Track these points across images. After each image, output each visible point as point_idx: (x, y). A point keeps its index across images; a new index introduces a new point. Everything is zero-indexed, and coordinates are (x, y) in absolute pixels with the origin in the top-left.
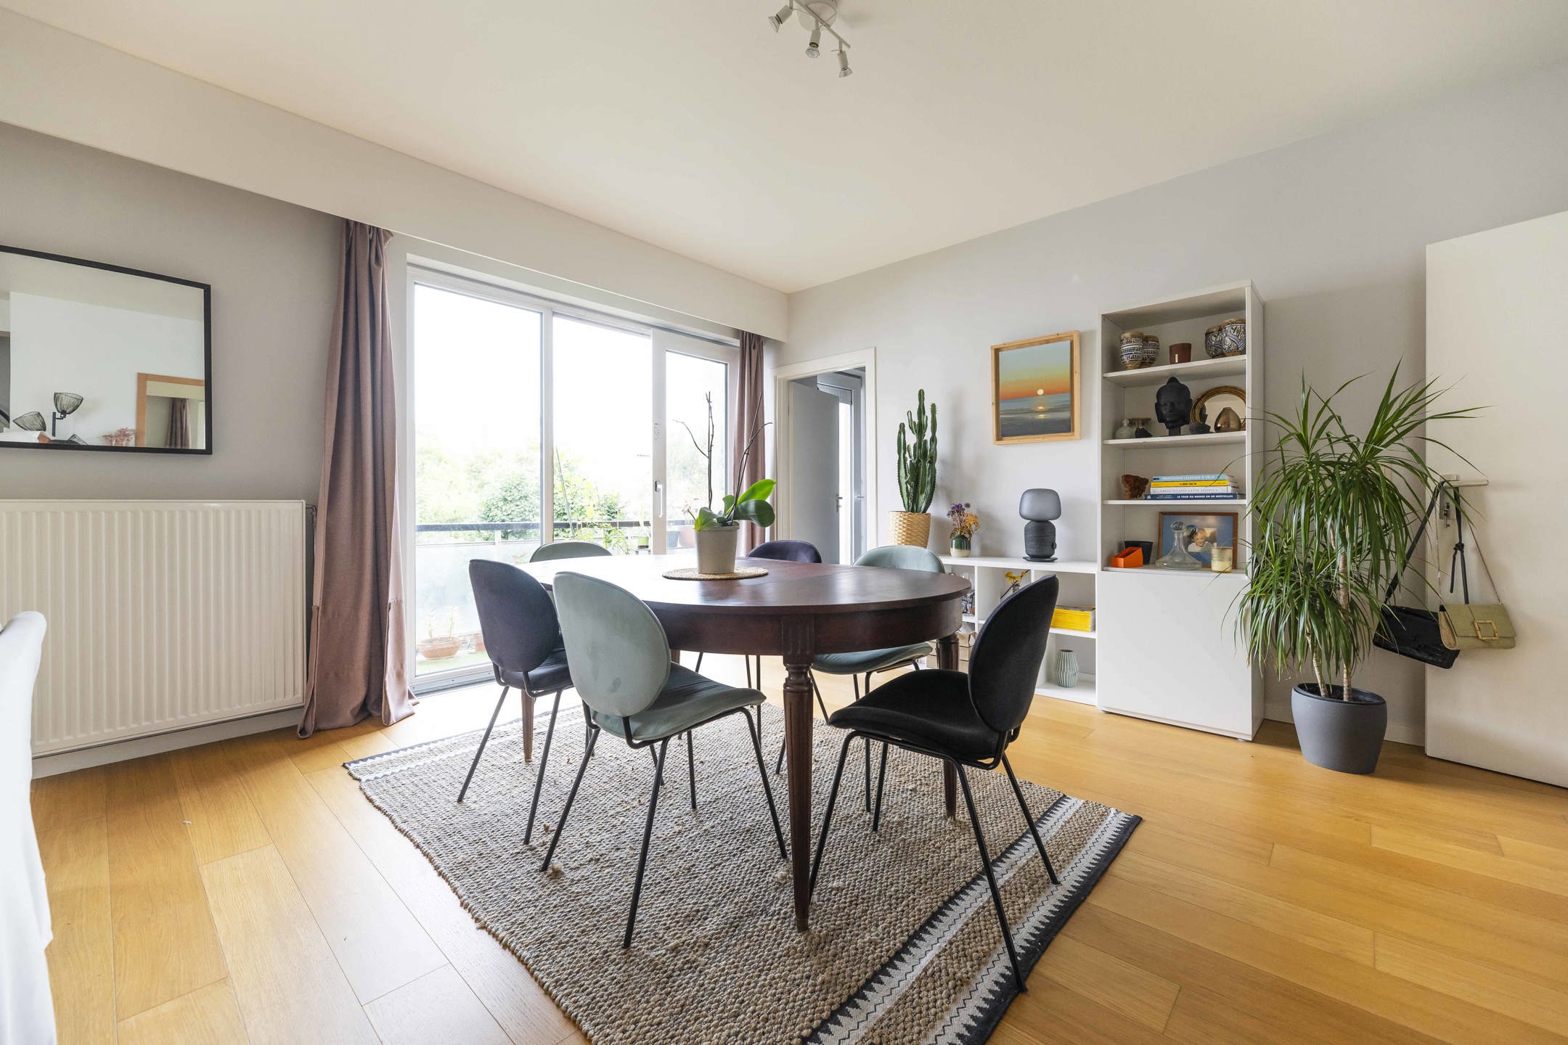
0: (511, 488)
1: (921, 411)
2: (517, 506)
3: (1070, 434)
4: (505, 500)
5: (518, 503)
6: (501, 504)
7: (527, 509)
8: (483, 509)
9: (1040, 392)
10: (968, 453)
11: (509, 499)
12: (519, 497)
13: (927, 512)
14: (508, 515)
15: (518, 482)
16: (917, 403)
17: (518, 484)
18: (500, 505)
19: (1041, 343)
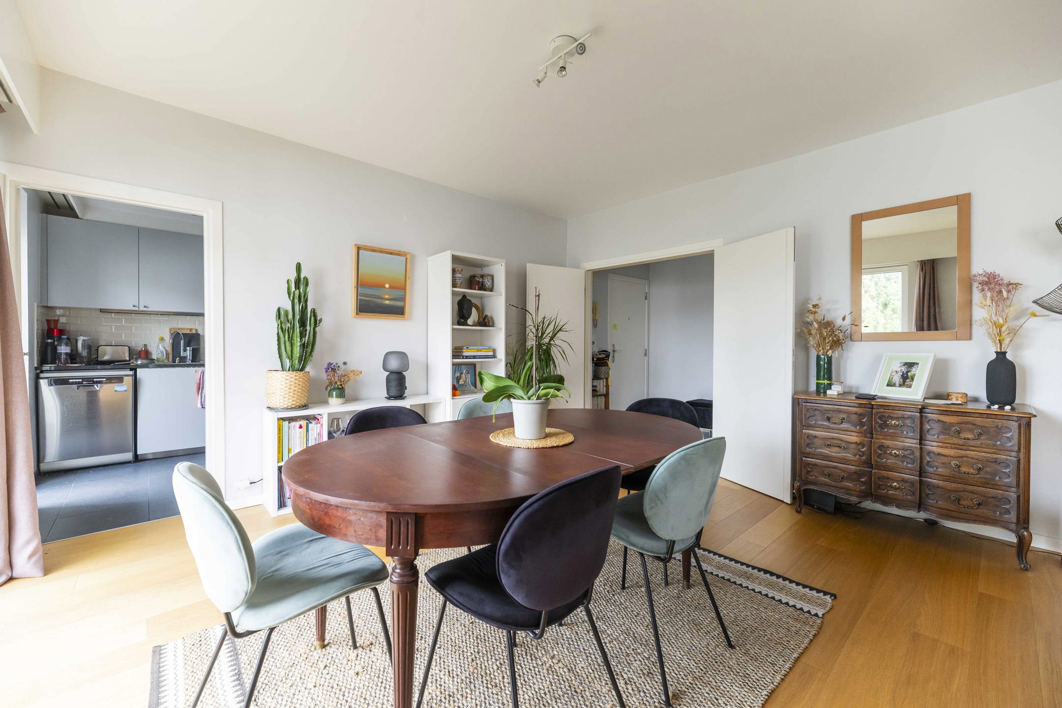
3: (402, 316)
9: (387, 286)
13: (306, 370)
16: (295, 275)
19: (387, 253)
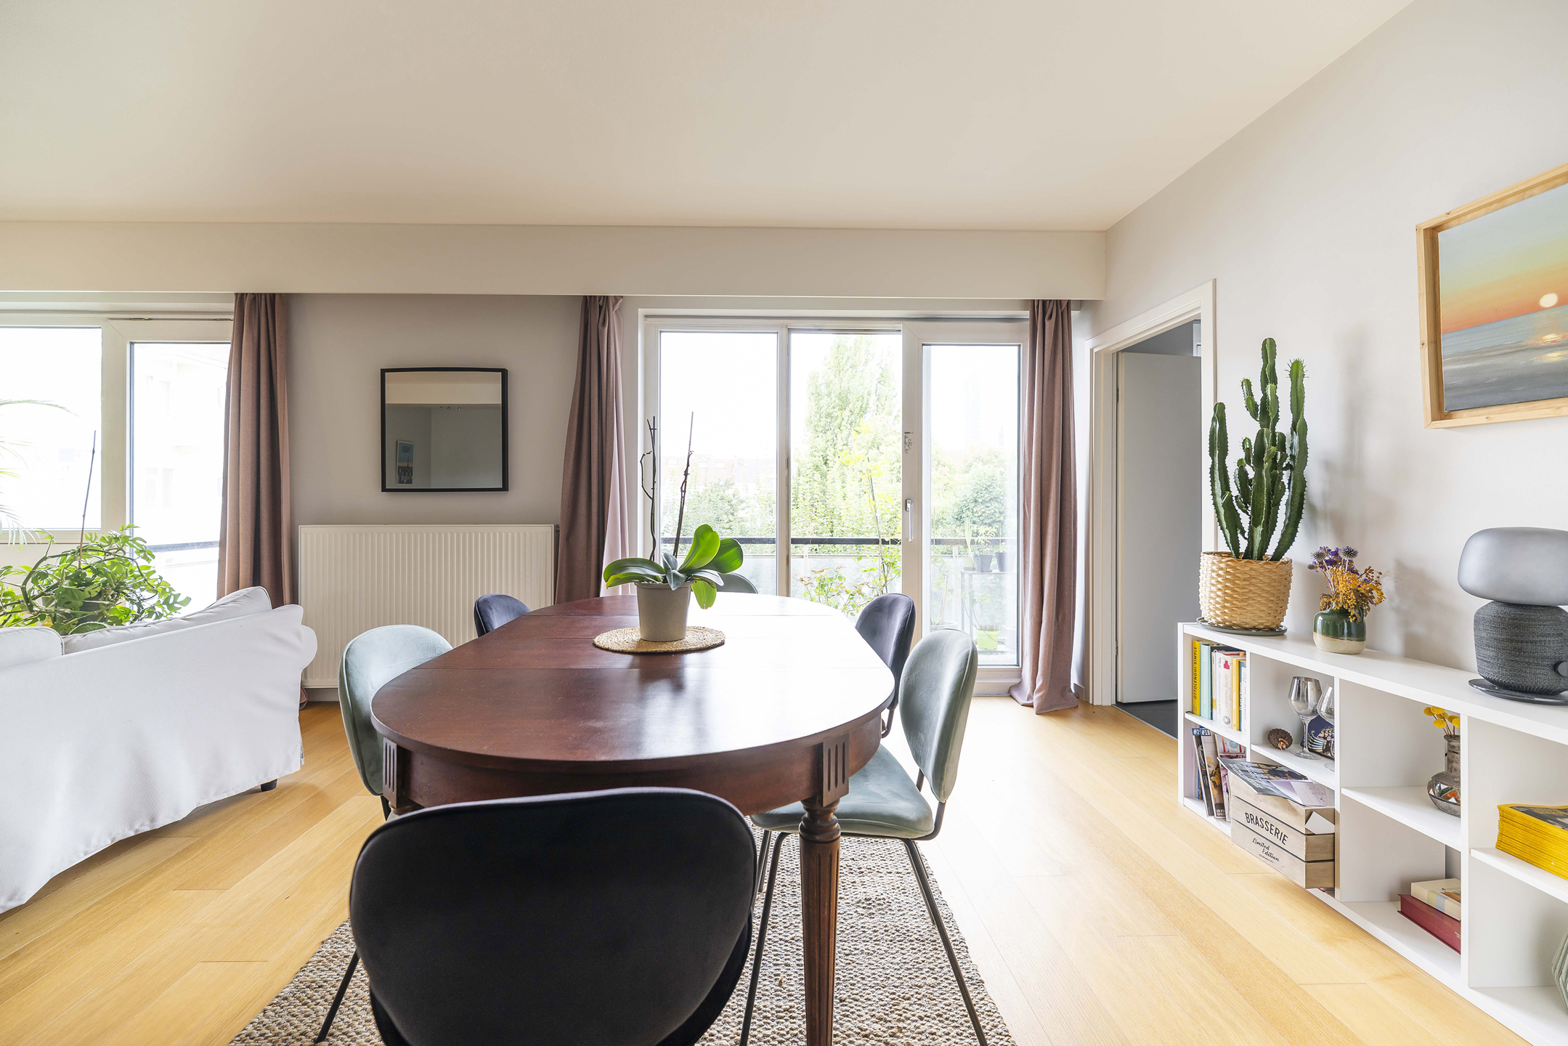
0: (981, 490)
1: (1269, 377)
2: (987, 507)
4: (976, 501)
5: (988, 505)
6: (971, 505)
7: (997, 510)
8: (956, 510)
10: (1376, 448)
11: (980, 500)
12: (989, 498)
13: (1286, 557)
14: (979, 516)
15: (989, 484)
17: (989, 486)
18: (971, 507)
